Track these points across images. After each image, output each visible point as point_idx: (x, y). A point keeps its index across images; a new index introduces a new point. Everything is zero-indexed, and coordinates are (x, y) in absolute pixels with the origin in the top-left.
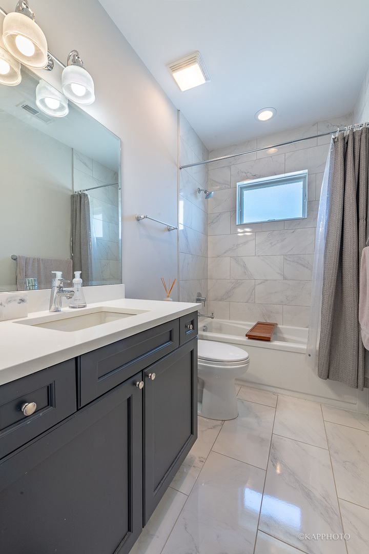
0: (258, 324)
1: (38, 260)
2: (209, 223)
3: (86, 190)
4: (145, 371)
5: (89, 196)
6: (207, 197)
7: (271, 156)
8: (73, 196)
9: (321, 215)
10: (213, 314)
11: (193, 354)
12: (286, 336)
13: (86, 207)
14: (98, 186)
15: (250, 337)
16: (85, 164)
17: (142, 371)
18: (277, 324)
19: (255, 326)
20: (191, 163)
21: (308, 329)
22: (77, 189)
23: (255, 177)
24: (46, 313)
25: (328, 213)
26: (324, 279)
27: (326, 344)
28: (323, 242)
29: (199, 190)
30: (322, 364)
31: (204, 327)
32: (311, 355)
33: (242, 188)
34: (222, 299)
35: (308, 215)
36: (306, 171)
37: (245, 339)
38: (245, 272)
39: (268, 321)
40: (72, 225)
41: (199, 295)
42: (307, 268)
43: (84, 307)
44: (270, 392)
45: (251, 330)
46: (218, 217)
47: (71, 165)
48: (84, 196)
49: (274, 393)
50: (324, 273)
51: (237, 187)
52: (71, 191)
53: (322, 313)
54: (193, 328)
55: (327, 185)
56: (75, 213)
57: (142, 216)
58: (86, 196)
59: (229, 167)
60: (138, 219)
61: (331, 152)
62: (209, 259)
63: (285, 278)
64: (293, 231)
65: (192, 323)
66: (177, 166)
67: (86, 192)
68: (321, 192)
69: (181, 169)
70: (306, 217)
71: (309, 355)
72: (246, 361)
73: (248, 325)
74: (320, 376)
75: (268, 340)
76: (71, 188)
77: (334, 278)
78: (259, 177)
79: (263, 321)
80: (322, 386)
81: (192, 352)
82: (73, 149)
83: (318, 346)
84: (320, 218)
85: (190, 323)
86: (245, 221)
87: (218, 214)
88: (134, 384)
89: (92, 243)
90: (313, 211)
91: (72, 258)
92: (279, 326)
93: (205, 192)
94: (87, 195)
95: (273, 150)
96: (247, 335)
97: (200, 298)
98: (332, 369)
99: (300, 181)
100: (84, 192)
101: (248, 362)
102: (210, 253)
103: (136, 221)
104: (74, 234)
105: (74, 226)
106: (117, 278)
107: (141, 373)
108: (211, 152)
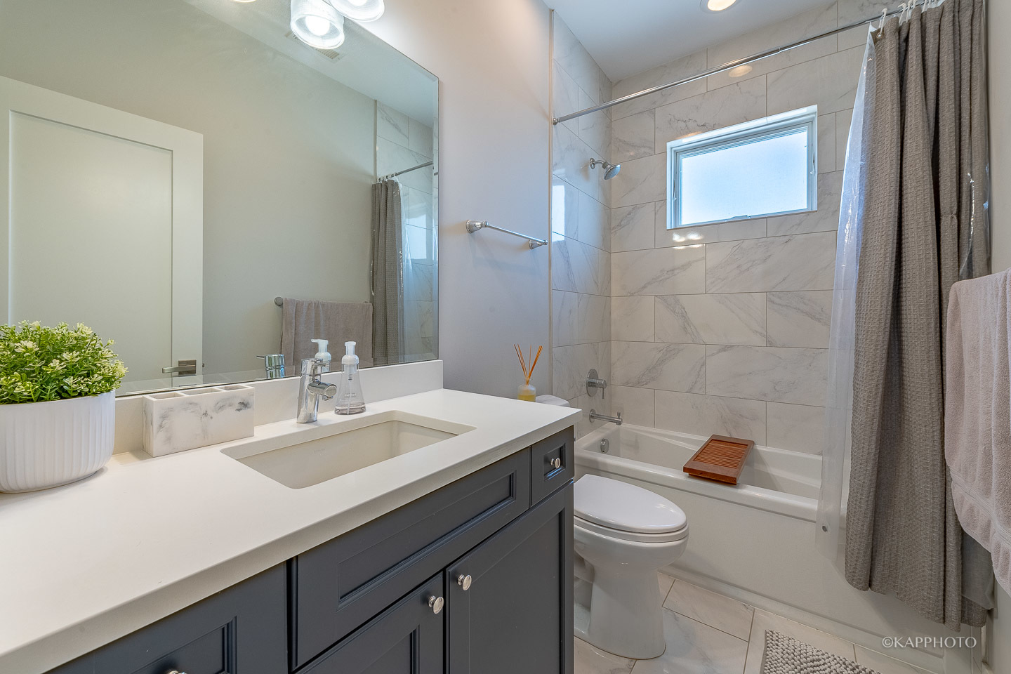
0: (714, 440)
1: (317, 306)
2: (612, 226)
3: (396, 175)
4: (450, 570)
5: (400, 186)
6: (608, 175)
7: (738, 82)
8: (375, 187)
9: (846, 207)
10: (619, 414)
11: (563, 519)
12: (775, 471)
13: (395, 206)
14: (417, 165)
15: (693, 473)
16: (396, 127)
17: (444, 570)
18: (753, 443)
19: (707, 445)
20: (576, 111)
21: (820, 458)
22: (382, 173)
23: (705, 128)
24: (288, 426)
25: (863, 202)
26: (857, 353)
27: (865, 506)
28: (854, 269)
29: (593, 163)
30: (856, 551)
31: (603, 440)
32: (829, 529)
33: (677, 153)
34: (639, 384)
35: (819, 205)
36: (814, 108)
37: (682, 477)
38: (685, 328)
39: (735, 435)
40: (373, 240)
41: (593, 374)
42: (819, 320)
43: (363, 410)
44: (737, 599)
45: (697, 457)
46: (630, 213)
47: (373, 132)
48: (392, 185)
49: (746, 604)
50: (857, 339)
51: (668, 151)
52: (372, 177)
53: (853, 432)
54: (562, 464)
55: (861, 138)
56: (377, 216)
57: (478, 224)
58: (395, 185)
59: (652, 112)
60: (471, 230)
61: (869, 63)
62: (613, 299)
63: (770, 343)
64: (787, 238)
65: (561, 454)
66: (549, 118)
67: (396, 179)
68: (847, 154)
69: (555, 123)
70: (815, 208)
71: (825, 529)
72: (681, 532)
73: (691, 442)
74: (851, 580)
75: (731, 482)
76: (372, 172)
77: (882, 352)
78: (713, 129)
79: (723, 434)
80: (857, 602)
81: (561, 515)
82: (376, 101)
83: (844, 506)
84: (846, 213)
85: (558, 453)
86: (686, 220)
87: (630, 208)
88: (425, 600)
89: (405, 271)
90: (830, 194)
91: (373, 299)
92: (760, 448)
93: (604, 166)
94: (397, 184)
95: (741, 70)
96: (685, 470)
97: (593, 381)
98: (879, 568)
99: (802, 130)
100: (392, 179)
101: (684, 536)
102: (615, 289)
103: (467, 234)
104: (375, 256)
105: (376, 241)
106: (430, 348)
107: (441, 575)
108: (616, 84)
